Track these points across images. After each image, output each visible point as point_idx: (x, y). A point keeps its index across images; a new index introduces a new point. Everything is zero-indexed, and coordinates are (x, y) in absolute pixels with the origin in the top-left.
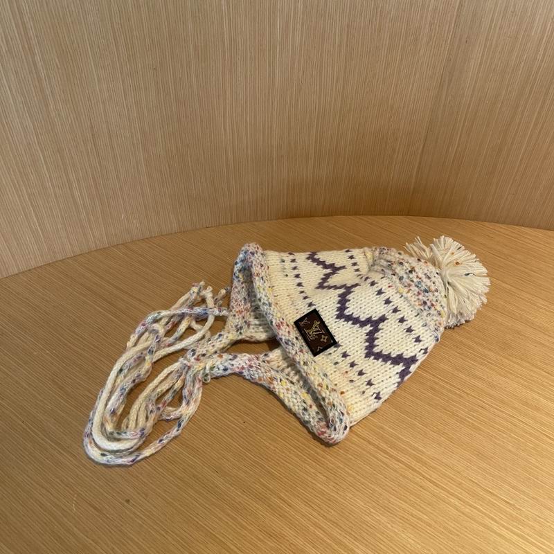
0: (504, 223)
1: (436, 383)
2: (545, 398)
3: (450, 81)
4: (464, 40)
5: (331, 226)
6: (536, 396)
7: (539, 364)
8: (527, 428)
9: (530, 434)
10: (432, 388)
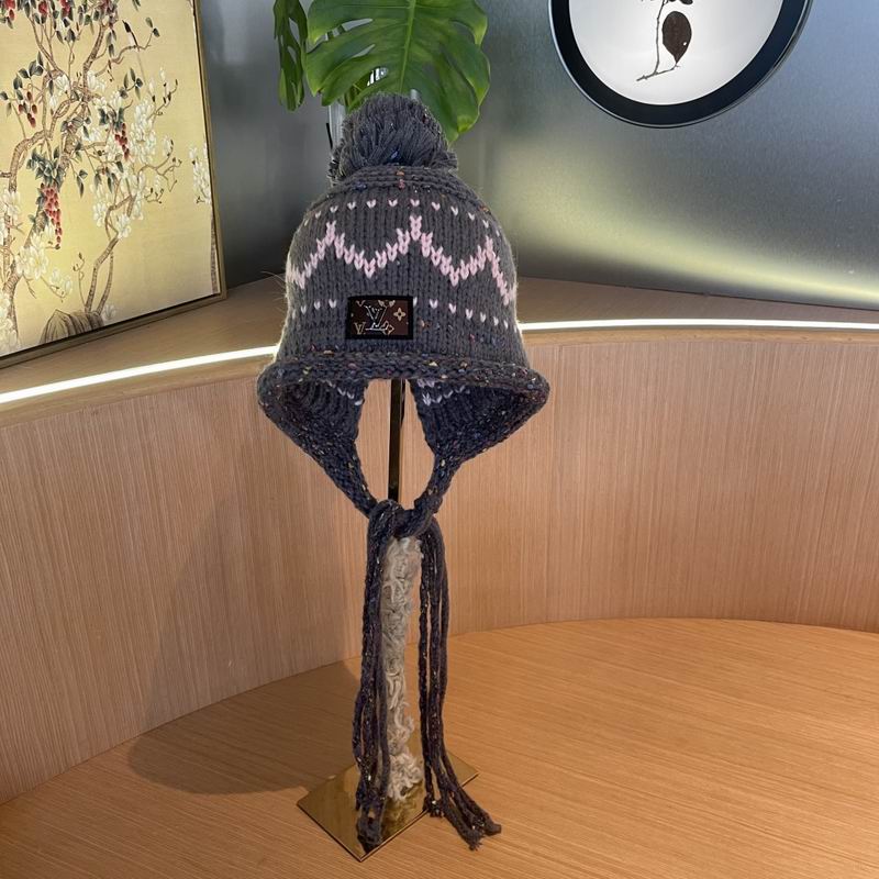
0: (652, 617)
1: (618, 791)
2: (734, 787)
3: (562, 476)
4: (566, 439)
5: (465, 644)
6: (725, 788)
7: (720, 754)
8: (720, 820)
9: (726, 825)
10: (614, 796)
